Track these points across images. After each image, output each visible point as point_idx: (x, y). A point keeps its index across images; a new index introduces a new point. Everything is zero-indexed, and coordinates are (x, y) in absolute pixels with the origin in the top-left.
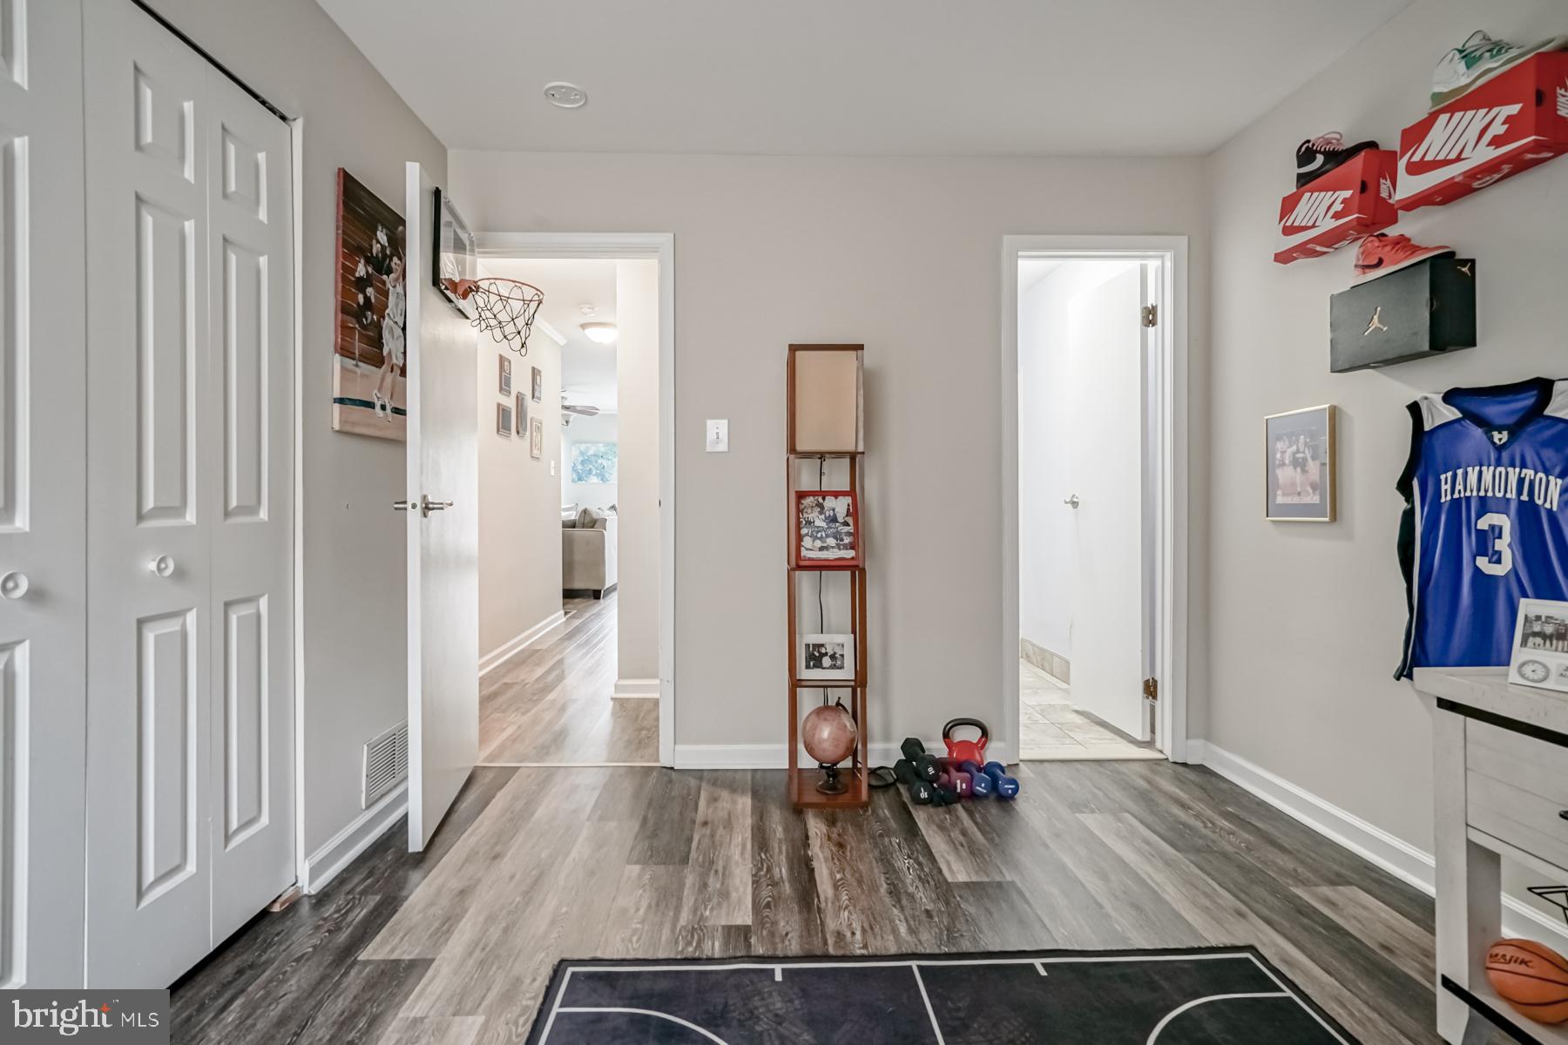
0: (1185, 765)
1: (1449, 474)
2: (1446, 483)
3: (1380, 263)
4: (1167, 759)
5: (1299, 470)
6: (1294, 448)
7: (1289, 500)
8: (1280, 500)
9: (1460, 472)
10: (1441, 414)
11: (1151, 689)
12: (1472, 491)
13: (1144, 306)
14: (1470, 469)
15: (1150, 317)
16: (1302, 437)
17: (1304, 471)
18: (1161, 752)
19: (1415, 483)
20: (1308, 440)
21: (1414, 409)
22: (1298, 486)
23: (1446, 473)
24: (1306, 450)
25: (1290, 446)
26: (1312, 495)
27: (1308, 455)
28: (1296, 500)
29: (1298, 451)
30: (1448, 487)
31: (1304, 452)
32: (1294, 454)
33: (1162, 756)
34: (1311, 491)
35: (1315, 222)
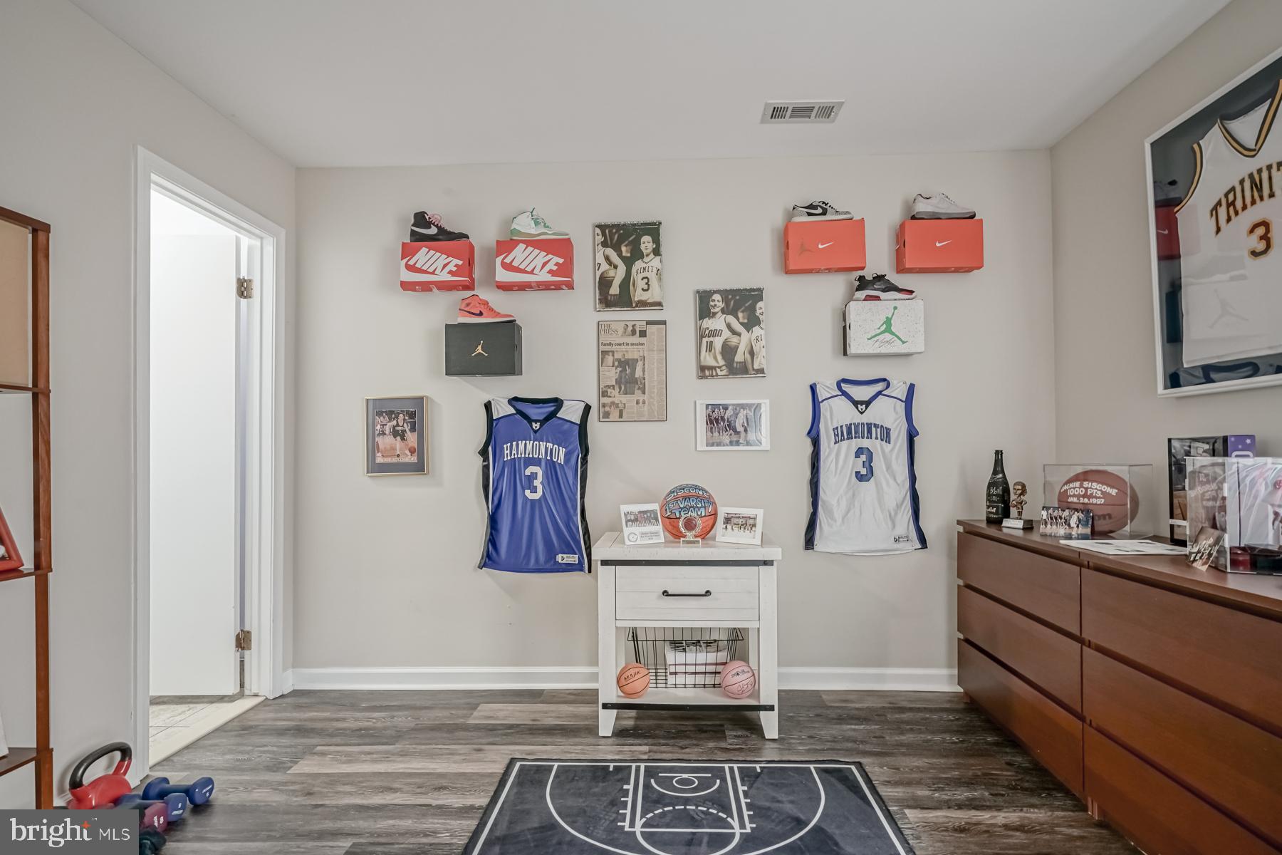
0: (282, 696)
1: (509, 445)
2: (507, 450)
3: (481, 314)
4: (267, 698)
5: (398, 438)
6: (394, 423)
7: (388, 460)
8: (379, 460)
9: (514, 443)
10: (503, 410)
11: (243, 641)
12: (521, 454)
13: (238, 276)
14: (520, 442)
15: (243, 289)
16: (401, 415)
17: (403, 439)
18: (256, 695)
19: (490, 449)
20: (407, 418)
21: (488, 406)
22: (398, 450)
23: (507, 443)
24: (405, 424)
25: (390, 421)
26: (410, 456)
27: (407, 428)
28: (395, 460)
29: (398, 425)
30: (508, 452)
31: (403, 426)
32: (394, 427)
33: (262, 699)
34: (409, 454)
35: (435, 270)
